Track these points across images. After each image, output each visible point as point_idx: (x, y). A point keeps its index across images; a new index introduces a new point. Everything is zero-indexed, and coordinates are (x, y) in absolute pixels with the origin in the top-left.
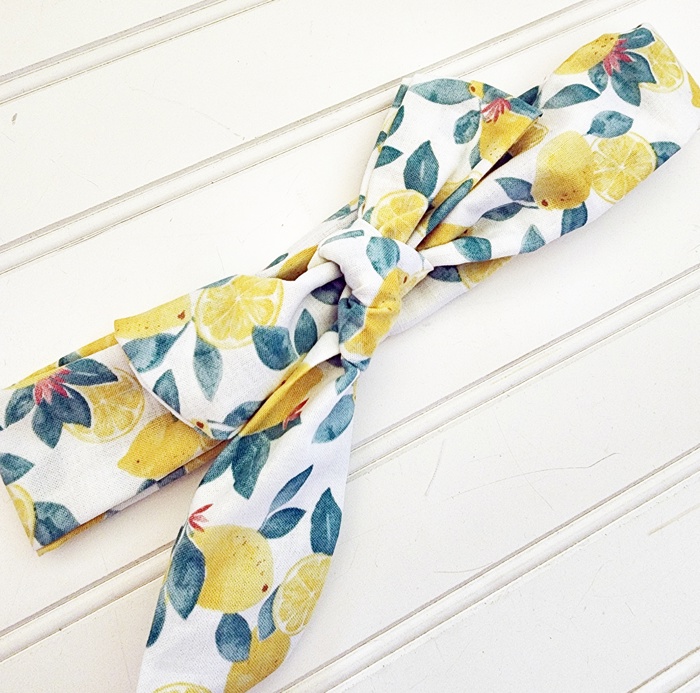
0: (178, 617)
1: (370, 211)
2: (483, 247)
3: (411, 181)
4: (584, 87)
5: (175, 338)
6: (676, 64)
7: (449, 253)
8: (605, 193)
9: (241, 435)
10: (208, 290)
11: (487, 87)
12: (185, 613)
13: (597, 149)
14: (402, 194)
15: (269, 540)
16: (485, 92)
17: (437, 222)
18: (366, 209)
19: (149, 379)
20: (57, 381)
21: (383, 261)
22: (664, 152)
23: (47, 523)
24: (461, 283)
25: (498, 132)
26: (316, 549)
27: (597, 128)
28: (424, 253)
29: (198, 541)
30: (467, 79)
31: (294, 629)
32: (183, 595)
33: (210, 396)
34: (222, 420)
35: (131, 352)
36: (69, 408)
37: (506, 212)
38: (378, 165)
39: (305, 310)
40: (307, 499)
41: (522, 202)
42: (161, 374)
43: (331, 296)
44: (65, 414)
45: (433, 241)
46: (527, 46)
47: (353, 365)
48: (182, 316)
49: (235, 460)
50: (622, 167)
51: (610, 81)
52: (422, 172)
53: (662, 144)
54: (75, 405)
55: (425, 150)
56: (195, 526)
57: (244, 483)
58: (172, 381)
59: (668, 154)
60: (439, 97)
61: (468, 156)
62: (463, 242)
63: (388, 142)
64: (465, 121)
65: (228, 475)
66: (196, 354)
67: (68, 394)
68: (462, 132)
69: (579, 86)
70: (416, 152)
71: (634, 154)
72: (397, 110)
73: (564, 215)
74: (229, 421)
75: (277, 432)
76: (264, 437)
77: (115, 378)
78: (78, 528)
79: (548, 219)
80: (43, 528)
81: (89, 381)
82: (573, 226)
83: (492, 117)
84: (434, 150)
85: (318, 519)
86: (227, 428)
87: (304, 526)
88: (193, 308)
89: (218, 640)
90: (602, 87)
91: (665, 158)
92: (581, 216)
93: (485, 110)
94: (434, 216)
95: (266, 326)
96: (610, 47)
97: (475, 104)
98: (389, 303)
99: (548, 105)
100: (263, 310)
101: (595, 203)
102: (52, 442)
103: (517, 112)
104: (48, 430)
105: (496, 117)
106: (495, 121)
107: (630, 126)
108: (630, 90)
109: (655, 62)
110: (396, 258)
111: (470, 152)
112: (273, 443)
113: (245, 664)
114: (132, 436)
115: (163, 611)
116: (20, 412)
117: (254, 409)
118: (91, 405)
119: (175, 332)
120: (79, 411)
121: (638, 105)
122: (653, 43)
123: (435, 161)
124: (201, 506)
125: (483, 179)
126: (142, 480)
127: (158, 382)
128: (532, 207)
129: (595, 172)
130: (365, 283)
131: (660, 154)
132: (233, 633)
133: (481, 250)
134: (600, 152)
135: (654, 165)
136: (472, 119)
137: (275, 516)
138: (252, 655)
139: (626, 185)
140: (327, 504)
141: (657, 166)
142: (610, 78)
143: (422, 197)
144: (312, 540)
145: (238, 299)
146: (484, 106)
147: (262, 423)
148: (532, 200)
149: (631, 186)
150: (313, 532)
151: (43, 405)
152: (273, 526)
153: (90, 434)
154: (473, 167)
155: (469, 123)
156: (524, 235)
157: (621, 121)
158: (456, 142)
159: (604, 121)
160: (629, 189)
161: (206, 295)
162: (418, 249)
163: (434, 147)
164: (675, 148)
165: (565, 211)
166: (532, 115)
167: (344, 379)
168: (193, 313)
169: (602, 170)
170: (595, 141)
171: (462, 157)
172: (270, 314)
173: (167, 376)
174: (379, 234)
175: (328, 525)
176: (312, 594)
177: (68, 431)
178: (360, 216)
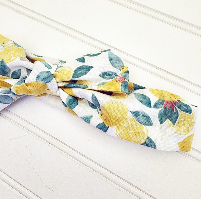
1: (61, 67)
2: (73, 105)
3: (77, 71)
4: (150, 101)
8: (118, 132)
10: (14, 44)
11: (128, 72)
13: (129, 119)
14: (72, 72)
16: (125, 72)
17: (68, 86)
18: (61, 65)
21: (42, 78)
22: (149, 144)
25: (111, 84)
27: (136, 114)
37: (93, 106)
38: (77, 60)
39: (21, 70)
41: (98, 108)
46: (160, 77)
48: (3, 43)
50: (131, 132)
51: (161, 109)
52: (81, 71)
53: (151, 141)
55: (90, 68)
59: (150, 145)
60: (112, 61)
61: (101, 82)
62: (71, 98)
63: (86, 57)
64: (111, 73)
68: (105, 75)
69: (149, 99)
70: (87, 66)
71: (139, 133)
72: (100, 53)
73: (101, 123)
79: (97, 119)
82: (101, 128)
84: (91, 70)
88: (7, 44)
90: (156, 106)
91: (148, 145)
92: (105, 129)
93: (119, 77)
94: (72, 83)
95: (5, 62)
96: (172, 99)
97: (119, 72)
98: (32, 89)
99: (135, 94)
100: (9, 58)
101: (112, 130)
103: (122, 85)
105: (118, 81)
106: (116, 82)
107: (148, 125)
108: (162, 118)
109: (182, 119)
121: (161, 124)
122: (189, 114)
123: (86, 73)
128: (98, 112)
129: (121, 123)
131: (147, 142)
134: (129, 121)
135: (142, 142)
136: (113, 75)
139: (127, 137)
141: (142, 144)
142: (163, 108)
143: (72, 77)
146: (120, 76)
148: (100, 110)
149: (128, 139)
155: (111, 75)
156: (88, 115)
157: (147, 121)
158: (100, 75)
159: (141, 115)
160: (126, 139)
161: (12, 44)
162: (59, 87)
163: (92, 70)
164: (155, 147)
165: (103, 123)
166: (123, 90)
167: (5, 91)
168: (6, 45)
169: (124, 125)
170: (130, 116)
171: (97, 80)
172: (8, 60)
174: (53, 73)
178: (58, 65)
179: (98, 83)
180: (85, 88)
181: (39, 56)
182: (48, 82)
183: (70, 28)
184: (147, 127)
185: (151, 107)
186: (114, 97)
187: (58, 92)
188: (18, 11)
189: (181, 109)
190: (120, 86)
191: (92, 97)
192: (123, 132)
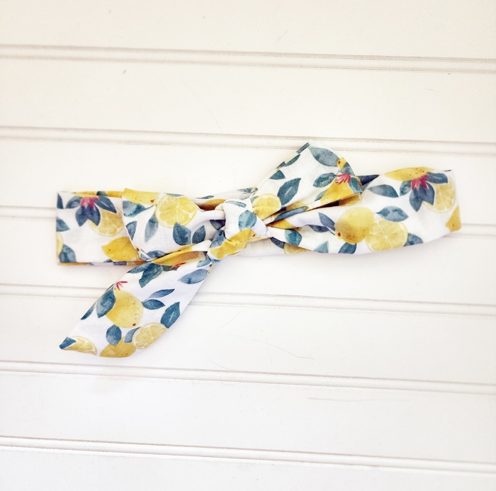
0: (97, 316)
1: (255, 198)
2: (297, 239)
3: (281, 193)
4: (393, 189)
5: (145, 209)
6: (453, 201)
7: (280, 234)
8: (370, 245)
9: (152, 262)
10: (169, 196)
11: (347, 165)
12: (100, 316)
13: (378, 223)
14: (274, 197)
15: (145, 308)
16: (344, 167)
17: (281, 218)
19: (127, 220)
20: (92, 201)
21: (245, 223)
22: (413, 241)
23: (65, 255)
24: (282, 249)
25: (335, 190)
26: (162, 322)
27: (384, 213)
28: (269, 228)
29: (116, 293)
30: (339, 155)
31: (140, 346)
32: (102, 309)
33: (146, 240)
34: (147, 252)
35: (125, 205)
36: (92, 214)
37: (320, 229)
38: (272, 178)
39: (203, 226)
40: (168, 301)
41: (329, 229)
42: (132, 221)
43: (218, 225)
44: (90, 216)
45: (277, 225)
46: (388, 151)
47: (210, 259)
48: (152, 201)
49: (146, 271)
50: (386, 237)
51: (410, 193)
52: (288, 192)
53: (415, 237)
54: (95, 215)
55: (296, 182)
56: (117, 286)
57: (143, 282)
58: (135, 226)
59: (415, 242)
60: (320, 158)
61: (317, 194)
62: (290, 232)
63: (282, 169)
64: (326, 176)
65: (140, 275)
66: (150, 221)
67: (94, 208)
68: (320, 182)
69: (391, 187)
70: (292, 181)
71: (396, 234)
72: (297, 154)
73: (344, 245)
74: (150, 254)
75: (167, 269)
76: (162, 268)
77: (115, 212)
78: (76, 263)
79: (336, 243)
80: (63, 256)
81: (104, 207)
82: (346, 252)
83: (339, 181)
84: (300, 184)
85: (169, 311)
86: (147, 257)
87: (162, 311)
88: (159, 200)
89: (107, 333)
90: (403, 192)
91: (412, 243)
92: (352, 249)
93: (339, 176)
94: (283, 213)
95: (182, 225)
96: (420, 175)
97: (336, 170)
98: (238, 242)
99: (371, 189)
100: (183, 218)
101: (362, 247)
102: (81, 224)
103: (350, 186)
104: (81, 218)
105: (341, 182)
106: (339, 184)
107: (403, 220)
108: (416, 203)
109: (440, 194)
110: (251, 225)
111: (319, 192)
112: (163, 272)
113: (114, 347)
115: (92, 310)
116: (73, 205)
117: (162, 255)
118: (101, 217)
119: (146, 207)
120: (96, 217)
121: (417, 211)
122: (445, 184)
123: (296, 190)
124: (124, 280)
125: (313, 209)
126: (107, 258)
127: (130, 224)
128: (332, 233)
129: (370, 233)
130: (231, 229)
131: (410, 240)
132: (115, 333)
133: (295, 240)
134: (379, 225)
135: (404, 243)
136: (330, 177)
137: (151, 300)
138: (117, 345)
139: (383, 247)
140: (176, 307)
141: (405, 245)
142: (411, 190)
143: (280, 204)
144: (162, 318)
145: (177, 207)
146: (340, 174)
147: (163, 262)
148: (334, 229)
149: (386, 248)
150: (164, 315)
151: (83, 207)
152: (148, 304)
153: (97, 228)
154: (315, 201)
155: (327, 178)
156: (321, 243)
157: (400, 215)
158: (314, 185)
159: (391, 211)
160: (383, 249)
161: (167, 197)
162: (267, 225)
164: (420, 241)
165: (346, 243)
166: (356, 191)
167: (203, 263)
168: (157, 203)
169: (375, 233)
170: (379, 218)
171: (313, 193)
172: (185, 221)
173: (134, 223)
174: (252, 210)
175: (172, 316)
176: (152, 338)
177: (88, 223)
178: (251, 197)
179: (315, 198)
180: (304, 211)
181: (207, 198)
182: (254, 225)
183: (228, 135)
184: (403, 222)
185: (398, 196)
186: (347, 204)
187: (268, 232)
189: (435, 181)
191: (320, 217)
192: (376, 242)
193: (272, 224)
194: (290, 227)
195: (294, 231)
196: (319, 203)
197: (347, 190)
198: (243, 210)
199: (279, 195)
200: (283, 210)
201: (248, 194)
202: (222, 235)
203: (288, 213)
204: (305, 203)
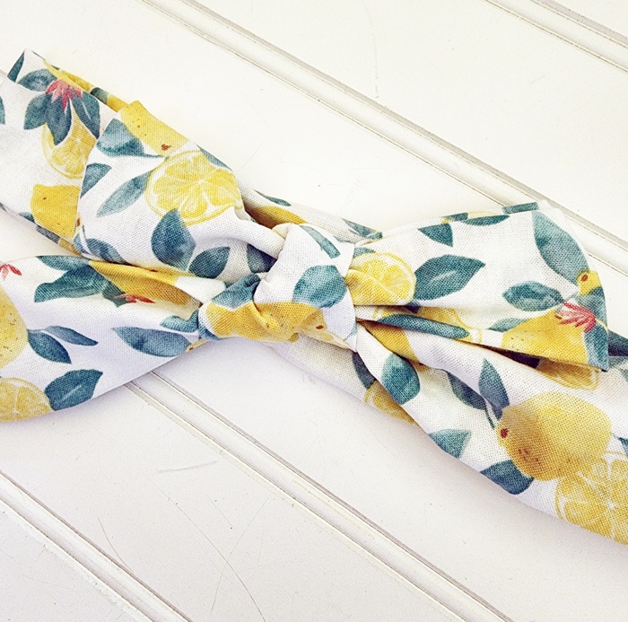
1: (367, 251)
2: (407, 390)
3: (424, 272)
5: (142, 154)
7: (378, 357)
8: (563, 501)
9: (90, 263)
10: (201, 153)
11: (599, 292)
13: (610, 461)
14: (406, 271)
15: (28, 345)
16: (591, 293)
17: (397, 322)
18: (368, 246)
19: (97, 156)
20: (70, 93)
21: (312, 290)
24: (365, 390)
25: (548, 332)
26: (48, 391)
28: (362, 330)
30: (593, 264)
34: (88, 237)
35: (113, 127)
36: (58, 119)
37: (467, 395)
38: (423, 230)
39: (228, 248)
40: (81, 359)
41: (489, 407)
42: (103, 163)
43: (259, 264)
44: (53, 119)
45: (380, 333)
47: (197, 322)
48: (165, 147)
49: (72, 272)
50: (612, 505)
52: (442, 276)
54: (63, 121)
55: (470, 267)
58: (102, 175)
60: (547, 248)
61: (502, 318)
62: (399, 364)
63: (455, 226)
64: (540, 291)
65: (55, 275)
66: (134, 180)
67: (66, 109)
68: (521, 294)
70: (463, 259)
72: (503, 214)
73: (504, 464)
74: (91, 242)
76: (105, 285)
77: (97, 135)
79: (487, 447)
81: (83, 118)
82: (500, 480)
83: (565, 318)
84: (477, 275)
85: (74, 379)
86: (86, 246)
88: (178, 152)
92: (518, 485)
93: (570, 306)
94: (406, 316)
95: (184, 220)
97: (568, 290)
98: (274, 323)
99: (627, 374)
100: (195, 207)
101: (543, 491)
102: (28, 126)
103: (588, 341)
104: (37, 115)
105: (568, 322)
106: (563, 323)
110: (324, 302)
111: (508, 316)
112: (100, 295)
114: (65, 182)
116: (33, 84)
117: (115, 259)
118: (70, 133)
119: (146, 152)
120: (61, 128)
123: (463, 283)
124: (18, 267)
125: (478, 345)
126: (29, 211)
127: (95, 165)
128: (490, 420)
129: (579, 474)
130: (276, 286)
133: (402, 389)
134: (609, 469)
136: (548, 298)
137: (48, 337)
139: (593, 521)
140: (89, 378)
143: (412, 292)
144: (52, 384)
145: (201, 181)
146: (573, 302)
147: (113, 276)
148: (499, 415)
149: (597, 528)
150: (59, 380)
151: (49, 97)
152: (41, 342)
153: (52, 149)
154: (490, 329)
155: (541, 297)
156: (453, 428)
158: (505, 294)
160: (591, 528)
161: (196, 155)
162: (360, 322)
163: (480, 273)
165: (510, 462)
166: (595, 359)
167: (178, 322)
168: (172, 155)
169: (589, 481)
171: (494, 311)
172: (193, 215)
173: (104, 169)
174: (344, 271)
175: (73, 391)
176: (15, 411)
177: (43, 131)
178: (358, 245)
179: (493, 322)
180: (455, 338)
181: (277, 201)
182: (329, 305)
183: (384, 110)
186: (559, 378)
187: (354, 337)
188: (201, 33)
190: (584, 343)
191: (483, 372)
192: (580, 502)
193: (371, 325)
194: (405, 354)
195: (410, 367)
196: (497, 340)
197: (574, 345)
198: (325, 260)
199: (419, 273)
200: (412, 309)
201: (358, 237)
202: (251, 288)
203: (418, 323)
204: (465, 322)
